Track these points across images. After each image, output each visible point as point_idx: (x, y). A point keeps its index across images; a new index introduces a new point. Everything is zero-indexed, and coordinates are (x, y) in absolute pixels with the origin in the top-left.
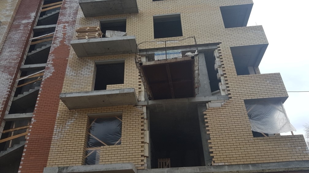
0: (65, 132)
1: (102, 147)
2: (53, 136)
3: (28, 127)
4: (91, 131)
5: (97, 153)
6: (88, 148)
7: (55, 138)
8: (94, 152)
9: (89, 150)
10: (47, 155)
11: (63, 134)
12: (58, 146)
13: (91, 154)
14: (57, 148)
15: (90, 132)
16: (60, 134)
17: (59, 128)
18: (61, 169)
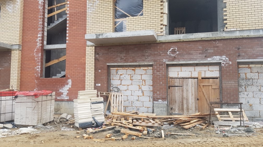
0: (96, 6)
1: (127, 18)
2: (87, 10)
3: (66, 3)
4: (117, 5)
5: (124, 24)
6: (116, 19)
7: (89, 11)
8: (121, 23)
9: (117, 21)
10: (85, 25)
11: (95, 8)
12: (92, 18)
13: (119, 24)
14: (91, 20)
16: (92, 8)
17: (90, 3)
18: (98, 35)
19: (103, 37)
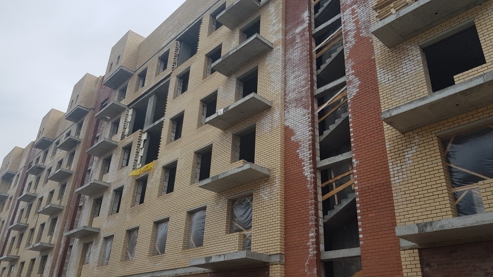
0: (407, 169)
1: (481, 183)
2: (392, 179)
3: (351, 172)
4: (451, 160)
5: (474, 195)
6: (454, 188)
7: (395, 181)
8: (467, 193)
9: (457, 191)
10: (392, 208)
11: (406, 173)
12: (403, 193)
13: (464, 197)
14: (403, 196)
15: (449, 162)
16: (401, 174)
17: (396, 166)
18: (422, 226)
19: (435, 230)
